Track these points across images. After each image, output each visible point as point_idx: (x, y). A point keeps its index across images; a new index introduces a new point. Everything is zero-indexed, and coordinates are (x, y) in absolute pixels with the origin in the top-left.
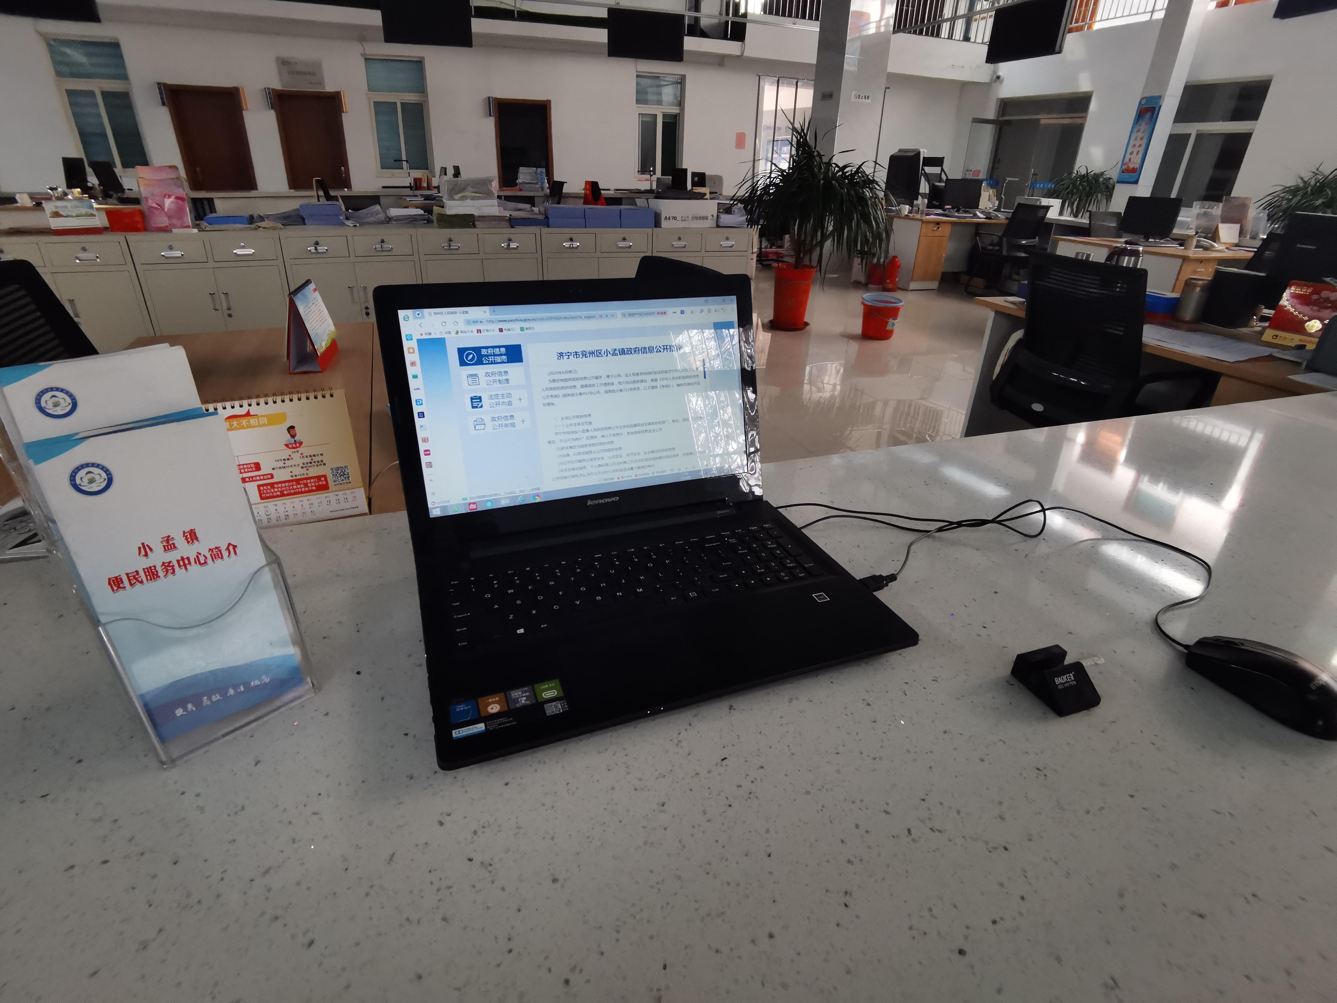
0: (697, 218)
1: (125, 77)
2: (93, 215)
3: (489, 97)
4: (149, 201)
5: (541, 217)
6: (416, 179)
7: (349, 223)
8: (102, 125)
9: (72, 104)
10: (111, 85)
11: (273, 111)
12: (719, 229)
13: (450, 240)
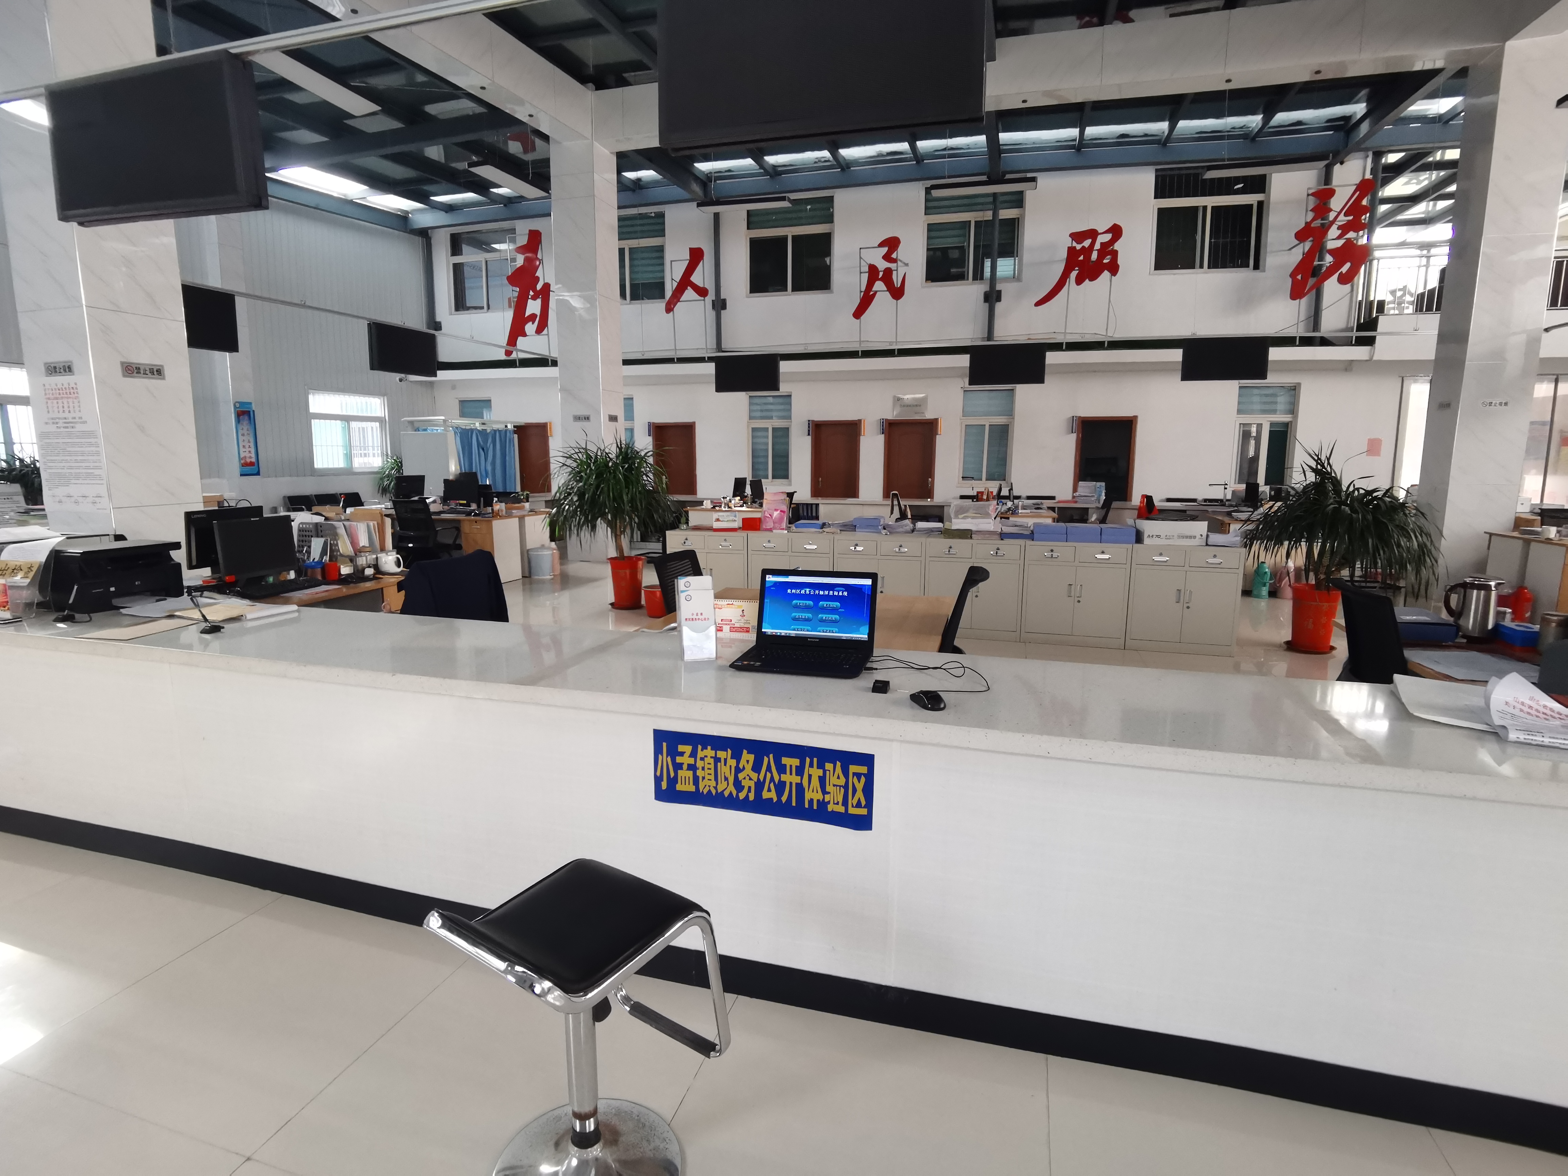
0: (1183, 537)
1: (789, 417)
2: (735, 521)
3: (1073, 417)
4: (766, 513)
5: (1028, 533)
6: (978, 493)
7: (884, 532)
8: (767, 450)
9: (753, 437)
10: (780, 423)
11: (883, 435)
12: (1207, 547)
13: (950, 548)
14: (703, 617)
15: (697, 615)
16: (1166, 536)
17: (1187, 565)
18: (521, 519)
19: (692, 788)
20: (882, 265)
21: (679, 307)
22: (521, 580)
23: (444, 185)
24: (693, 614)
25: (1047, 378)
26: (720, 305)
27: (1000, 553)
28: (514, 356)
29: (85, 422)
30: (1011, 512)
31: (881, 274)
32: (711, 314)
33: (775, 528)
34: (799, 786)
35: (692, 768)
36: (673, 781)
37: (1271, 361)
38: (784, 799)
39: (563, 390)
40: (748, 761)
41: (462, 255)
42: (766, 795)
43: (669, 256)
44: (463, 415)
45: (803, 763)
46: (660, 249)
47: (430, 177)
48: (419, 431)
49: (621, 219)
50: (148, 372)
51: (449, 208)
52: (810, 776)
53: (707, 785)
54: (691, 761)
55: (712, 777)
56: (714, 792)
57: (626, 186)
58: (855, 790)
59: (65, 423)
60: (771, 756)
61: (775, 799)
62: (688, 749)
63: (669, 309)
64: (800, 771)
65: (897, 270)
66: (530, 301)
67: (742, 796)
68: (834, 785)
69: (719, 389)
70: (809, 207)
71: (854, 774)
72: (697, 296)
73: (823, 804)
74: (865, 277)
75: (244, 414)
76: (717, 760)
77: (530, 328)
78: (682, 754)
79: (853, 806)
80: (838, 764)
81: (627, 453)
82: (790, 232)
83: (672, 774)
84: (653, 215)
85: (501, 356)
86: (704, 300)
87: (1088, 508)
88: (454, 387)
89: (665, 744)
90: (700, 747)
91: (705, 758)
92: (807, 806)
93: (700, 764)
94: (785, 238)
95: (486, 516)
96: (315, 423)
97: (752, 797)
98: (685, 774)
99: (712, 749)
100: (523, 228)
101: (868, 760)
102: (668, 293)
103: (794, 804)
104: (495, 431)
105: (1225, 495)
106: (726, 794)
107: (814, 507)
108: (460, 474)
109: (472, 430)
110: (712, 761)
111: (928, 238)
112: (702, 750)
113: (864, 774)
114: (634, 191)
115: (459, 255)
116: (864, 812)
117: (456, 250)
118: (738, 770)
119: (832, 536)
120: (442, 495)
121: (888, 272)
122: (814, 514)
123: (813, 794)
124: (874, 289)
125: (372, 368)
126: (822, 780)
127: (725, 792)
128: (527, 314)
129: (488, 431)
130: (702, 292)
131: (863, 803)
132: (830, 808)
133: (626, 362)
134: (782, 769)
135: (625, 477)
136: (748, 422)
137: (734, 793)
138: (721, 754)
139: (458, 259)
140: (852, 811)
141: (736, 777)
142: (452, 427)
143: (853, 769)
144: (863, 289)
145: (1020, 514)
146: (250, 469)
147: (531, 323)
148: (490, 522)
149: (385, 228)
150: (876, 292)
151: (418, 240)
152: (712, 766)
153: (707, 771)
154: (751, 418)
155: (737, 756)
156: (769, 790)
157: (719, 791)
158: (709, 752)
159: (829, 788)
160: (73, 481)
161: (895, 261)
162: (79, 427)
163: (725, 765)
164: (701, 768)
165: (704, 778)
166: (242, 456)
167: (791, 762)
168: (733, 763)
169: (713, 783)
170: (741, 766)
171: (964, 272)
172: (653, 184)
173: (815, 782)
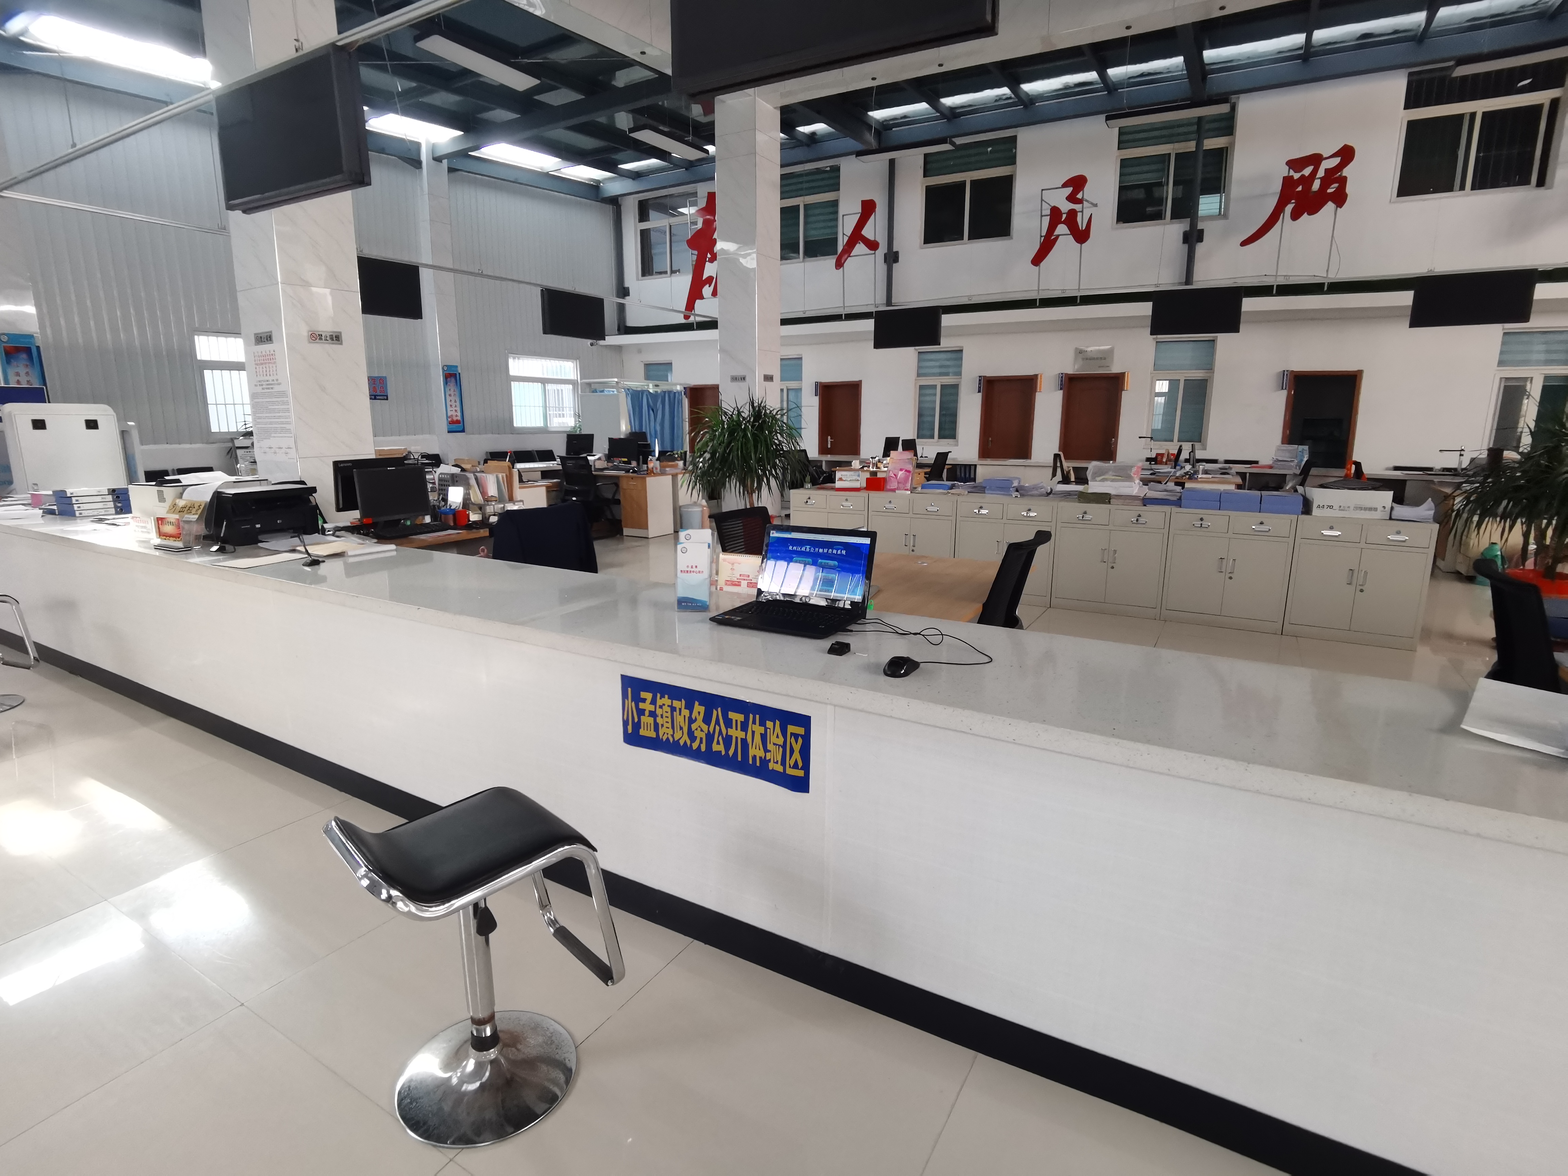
1: (959, 374)
2: (858, 480)
3: (1284, 371)
4: (891, 472)
5: (1175, 498)
6: (1158, 455)
7: (1015, 494)
8: (934, 409)
9: (920, 395)
10: (949, 380)
11: (1061, 392)
12: (1391, 522)
13: (1085, 513)
14: (697, 570)
15: (692, 567)
16: (1340, 507)
17: (1363, 540)
18: (674, 476)
19: (654, 735)
20: (1066, 207)
21: (849, 263)
22: (672, 535)
23: (629, 152)
24: (688, 566)
25: (1242, 327)
26: (892, 258)
27: (1141, 520)
28: (692, 319)
29: (279, 384)
30: (1187, 476)
31: (1064, 216)
32: (882, 267)
33: (898, 489)
34: (744, 741)
35: (653, 714)
36: (637, 726)
37: (1536, 300)
38: (731, 752)
39: (722, 351)
40: (699, 713)
41: (649, 221)
42: (716, 747)
43: (842, 210)
44: (648, 377)
45: (747, 719)
46: (835, 204)
47: (616, 146)
48: (596, 392)
49: (783, 177)
50: (328, 339)
51: (636, 175)
52: (753, 732)
53: (665, 733)
54: (652, 708)
55: (669, 725)
56: (671, 740)
57: (799, 140)
58: (792, 751)
59: (268, 385)
60: (719, 709)
61: (723, 753)
62: (648, 696)
63: (839, 265)
64: (744, 727)
65: (1082, 212)
66: (707, 263)
67: (695, 746)
68: (774, 744)
69: (877, 346)
70: (989, 149)
71: (792, 734)
72: (868, 251)
73: (765, 762)
74: (1046, 221)
75: (451, 376)
76: (673, 709)
77: (707, 291)
78: (644, 700)
79: (790, 767)
80: (778, 723)
81: (759, 411)
82: (968, 177)
83: (636, 720)
84: (828, 169)
85: (680, 319)
86: (874, 253)
87: (1286, 475)
88: (640, 351)
89: (629, 689)
90: (659, 695)
91: (664, 707)
92: (751, 762)
93: (659, 712)
94: (963, 184)
95: (642, 473)
96: (514, 385)
97: (703, 748)
98: (646, 720)
99: (669, 698)
100: (703, 190)
101: (804, 721)
102: (840, 248)
103: (739, 759)
104: (665, 392)
105: (1460, 463)
106: (682, 742)
107: (973, 468)
108: (630, 433)
109: (643, 392)
110: (669, 709)
111: (1121, 175)
112: (661, 699)
113: (801, 736)
114: (808, 146)
115: (646, 221)
116: (801, 773)
117: (643, 216)
118: (691, 721)
119: (956, 497)
120: (607, 452)
121: (1072, 214)
122: (972, 476)
123: (756, 751)
124: (1056, 232)
125: (545, 333)
126: (764, 737)
127: (680, 741)
128: (704, 277)
129: (659, 392)
130: (873, 245)
131: (800, 764)
132: (771, 766)
133: (785, 322)
134: (728, 723)
135: (753, 434)
136: (916, 380)
137: (689, 743)
138: (676, 704)
139: (645, 225)
140: (790, 771)
141: (690, 728)
142: (624, 389)
143: (791, 729)
144: (1044, 233)
145: (1200, 480)
146: (457, 426)
147: (708, 285)
148: (645, 479)
149: (579, 199)
150: (1058, 236)
151: (609, 208)
152: (669, 715)
153: (665, 719)
154: (919, 375)
155: (689, 707)
156: (718, 743)
157: (676, 739)
158: (666, 701)
159: (770, 747)
160: (273, 435)
161: (1080, 202)
162: (277, 388)
163: (680, 715)
164: (660, 716)
165: (662, 725)
166: (449, 414)
167: (737, 717)
168: (686, 712)
169: (670, 731)
170: (693, 717)
171: (1162, 210)
172: (826, 137)
173: (758, 738)
